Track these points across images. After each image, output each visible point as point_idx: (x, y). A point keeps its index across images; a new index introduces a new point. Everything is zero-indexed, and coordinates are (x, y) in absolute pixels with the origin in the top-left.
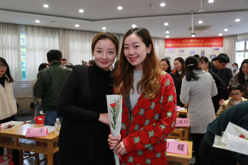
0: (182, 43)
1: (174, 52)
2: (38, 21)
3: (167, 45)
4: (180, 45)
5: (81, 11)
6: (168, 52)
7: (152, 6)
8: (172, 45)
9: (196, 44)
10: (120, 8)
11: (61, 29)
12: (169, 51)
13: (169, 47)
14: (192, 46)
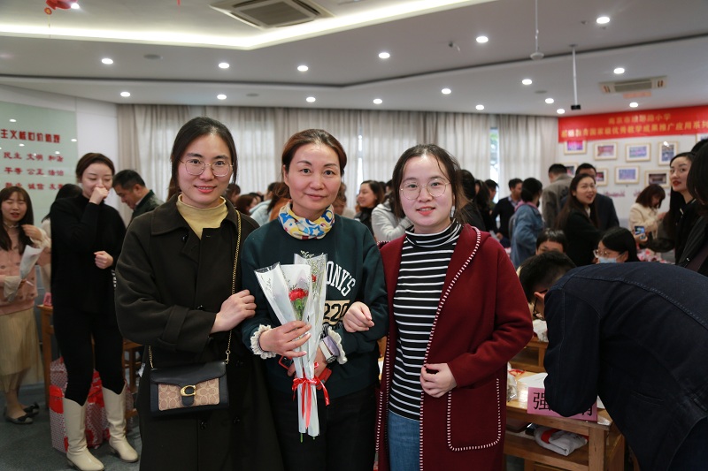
0: (605, 125)
1: (585, 153)
2: (222, 97)
3: (564, 134)
4: (600, 132)
5: (303, 68)
6: (567, 152)
7: (454, 45)
8: (578, 133)
9: (647, 128)
10: (384, 55)
11: (280, 108)
12: (569, 149)
13: (570, 140)
14: (635, 135)
